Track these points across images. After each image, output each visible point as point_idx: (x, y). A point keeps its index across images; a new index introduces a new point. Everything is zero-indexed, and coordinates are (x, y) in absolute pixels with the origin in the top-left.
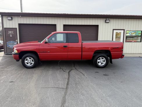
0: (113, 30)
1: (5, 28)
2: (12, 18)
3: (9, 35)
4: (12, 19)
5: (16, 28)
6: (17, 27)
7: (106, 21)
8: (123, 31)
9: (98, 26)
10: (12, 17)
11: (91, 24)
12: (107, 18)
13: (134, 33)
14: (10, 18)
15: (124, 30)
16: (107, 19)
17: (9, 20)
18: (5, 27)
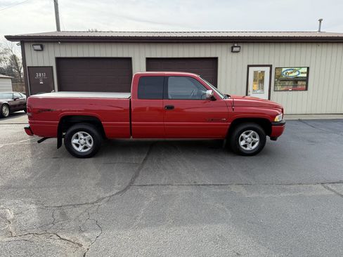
0: (249, 66)
1: (28, 67)
2: (42, 47)
3: (38, 80)
4: (42, 50)
5: (52, 67)
6: (53, 64)
7: (232, 48)
8: (269, 68)
9: (216, 59)
10: (44, 44)
11: (203, 56)
12: (235, 42)
13: (292, 73)
14: (38, 47)
15: (271, 66)
16: (236, 45)
17: (37, 50)
18: (29, 64)
